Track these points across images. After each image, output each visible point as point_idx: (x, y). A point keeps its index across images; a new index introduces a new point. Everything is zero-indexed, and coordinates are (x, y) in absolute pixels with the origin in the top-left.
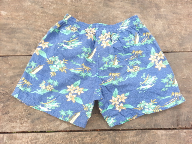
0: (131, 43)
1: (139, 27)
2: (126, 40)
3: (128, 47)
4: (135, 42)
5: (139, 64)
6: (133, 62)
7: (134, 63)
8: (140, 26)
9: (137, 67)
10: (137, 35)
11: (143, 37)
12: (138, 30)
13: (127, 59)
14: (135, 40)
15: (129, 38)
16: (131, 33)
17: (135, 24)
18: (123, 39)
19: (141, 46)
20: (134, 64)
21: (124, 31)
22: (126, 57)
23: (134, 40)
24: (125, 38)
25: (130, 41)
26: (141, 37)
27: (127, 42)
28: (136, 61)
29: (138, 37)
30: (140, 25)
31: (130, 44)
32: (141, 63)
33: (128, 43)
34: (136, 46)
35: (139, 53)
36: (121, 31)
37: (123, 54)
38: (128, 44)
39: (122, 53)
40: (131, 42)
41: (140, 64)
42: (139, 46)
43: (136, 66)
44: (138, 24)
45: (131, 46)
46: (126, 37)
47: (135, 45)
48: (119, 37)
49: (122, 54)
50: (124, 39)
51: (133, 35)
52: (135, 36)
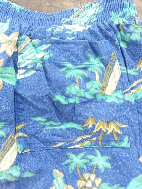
0: (86, 90)
1: (127, 37)
2: (69, 74)
3: (71, 101)
4: (103, 88)
5: (101, 167)
6: (83, 158)
7: (83, 161)
8: (131, 33)
9: (93, 177)
10: (117, 63)
11: (135, 74)
12: (123, 45)
13: (60, 144)
14: (104, 78)
15: (85, 69)
16: (96, 54)
17: (116, 22)
18: (61, 67)
19: (121, 105)
20: (86, 164)
21: (69, 39)
22: (59, 135)
23: (101, 81)
24: (70, 65)
25: (87, 80)
26: (130, 72)
27: (73, 80)
28: (95, 154)
29: (117, 70)
30: (132, 29)
31: (82, 91)
32: (108, 165)
33: (77, 87)
34: (103, 101)
35: (110, 131)
36: (57, 38)
37: (51, 123)
38: (73, 89)
39: (48, 120)
40: (88, 85)
41: (106, 169)
42: (113, 104)
43: (91, 172)
44: (127, 22)
45: (84, 98)
46: (74, 63)
47: (99, 97)
48: (46, 57)
49: (48, 124)
50: (64, 69)
51: (102, 61)
52: (106, 66)
